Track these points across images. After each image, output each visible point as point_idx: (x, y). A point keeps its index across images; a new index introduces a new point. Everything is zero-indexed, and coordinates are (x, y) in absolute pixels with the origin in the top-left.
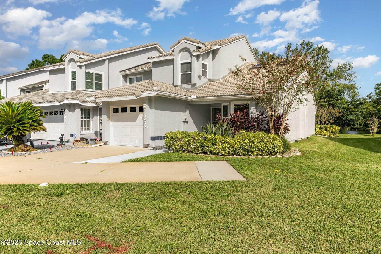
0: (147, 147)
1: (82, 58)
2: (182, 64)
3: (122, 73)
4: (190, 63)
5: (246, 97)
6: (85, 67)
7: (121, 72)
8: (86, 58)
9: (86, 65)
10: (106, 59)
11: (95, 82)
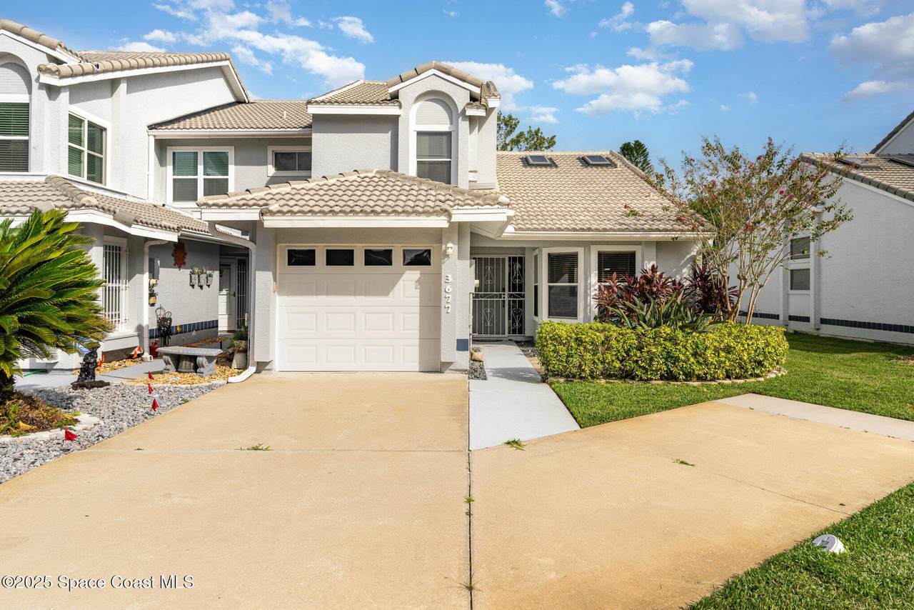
0: (441, 372)
1: (59, 62)
2: (420, 134)
3: (154, 132)
4: (449, 134)
5: (651, 236)
6: (68, 93)
7: (151, 127)
8: (72, 62)
9: (71, 88)
10: (123, 78)
11: (88, 154)
